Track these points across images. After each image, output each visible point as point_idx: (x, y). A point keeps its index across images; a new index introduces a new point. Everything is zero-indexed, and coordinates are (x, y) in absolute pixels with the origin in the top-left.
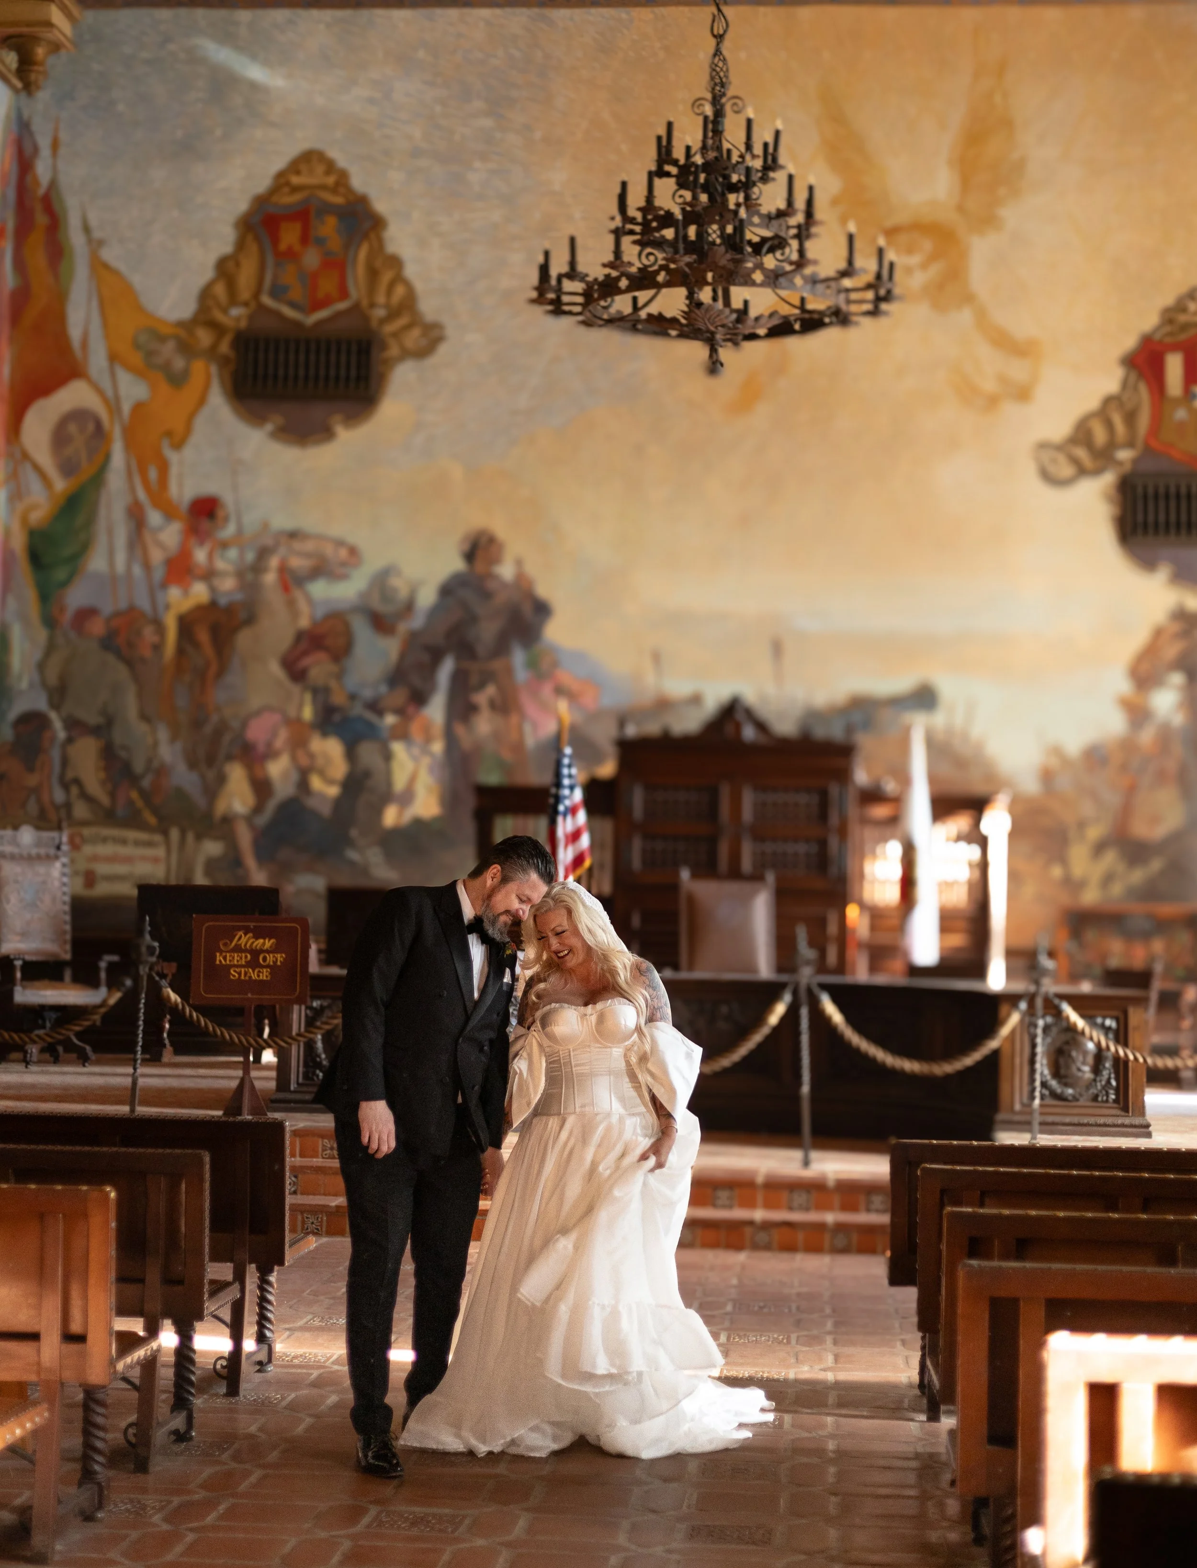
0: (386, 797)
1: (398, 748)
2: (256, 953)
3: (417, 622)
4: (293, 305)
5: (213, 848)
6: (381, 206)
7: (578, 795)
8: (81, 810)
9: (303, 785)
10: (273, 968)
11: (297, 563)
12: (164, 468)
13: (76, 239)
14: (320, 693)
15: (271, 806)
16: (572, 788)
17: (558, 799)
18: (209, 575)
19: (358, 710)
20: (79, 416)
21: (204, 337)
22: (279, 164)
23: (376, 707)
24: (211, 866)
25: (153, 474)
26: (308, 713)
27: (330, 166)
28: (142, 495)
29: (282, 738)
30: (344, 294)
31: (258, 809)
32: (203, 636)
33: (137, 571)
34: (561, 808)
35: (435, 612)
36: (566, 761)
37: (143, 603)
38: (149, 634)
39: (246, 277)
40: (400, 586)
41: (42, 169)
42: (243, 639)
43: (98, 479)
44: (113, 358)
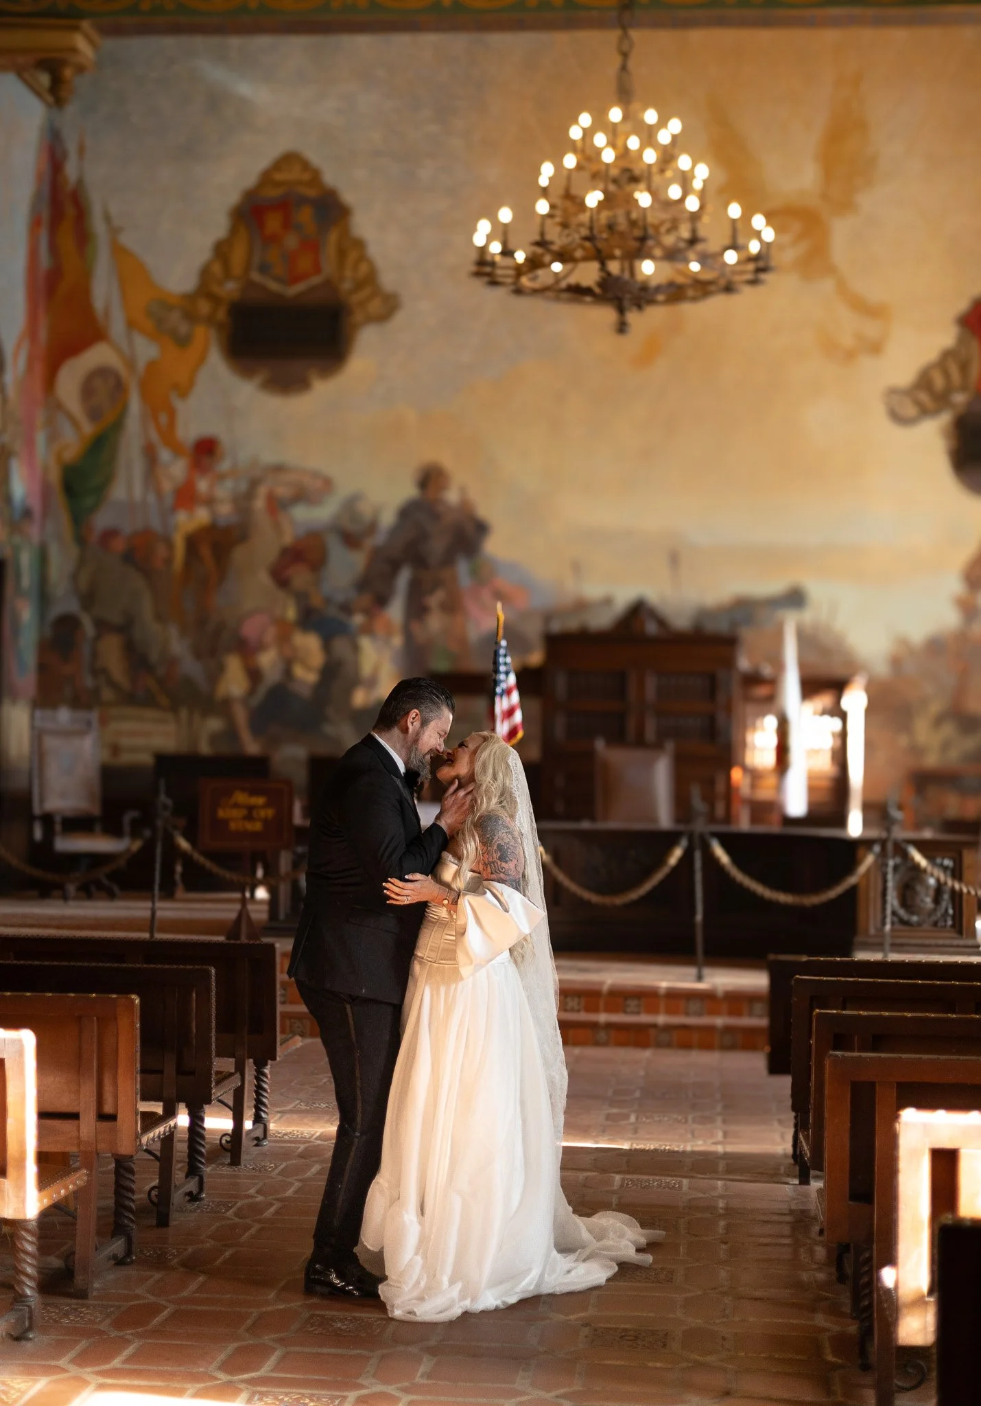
0: (355, 681)
1: (366, 643)
2: (250, 809)
3: (379, 539)
4: (278, 279)
5: (214, 724)
6: (348, 197)
7: (512, 679)
8: (107, 694)
9: (288, 672)
10: (266, 822)
11: (283, 491)
12: (172, 414)
13: (98, 226)
14: (302, 598)
15: (262, 690)
16: (507, 673)
17: (496, 683)
18: (210, 502)
19: (332, 612)
20: (102, 372)
21: (204, 307)
22: (263, 163)
23: (347, 609)
24: (214, 739)
25: (163, 419)
26: (291, 613)
27: (306, 165)
28: (154, 436)
29: (270, 634)
30: (317, 269)
31: (252, 691)
32: (206, 551)
33: (152, 499)
34: (498, 690)
35: (395, 531)
36: (502, 652)
37: (156, 523)
38: (161, 551)
39: (238, 256)
40: (365, 509)
41: (71, 170)
42: (239, 555)
43: (118, 425)
44: (131, 325)
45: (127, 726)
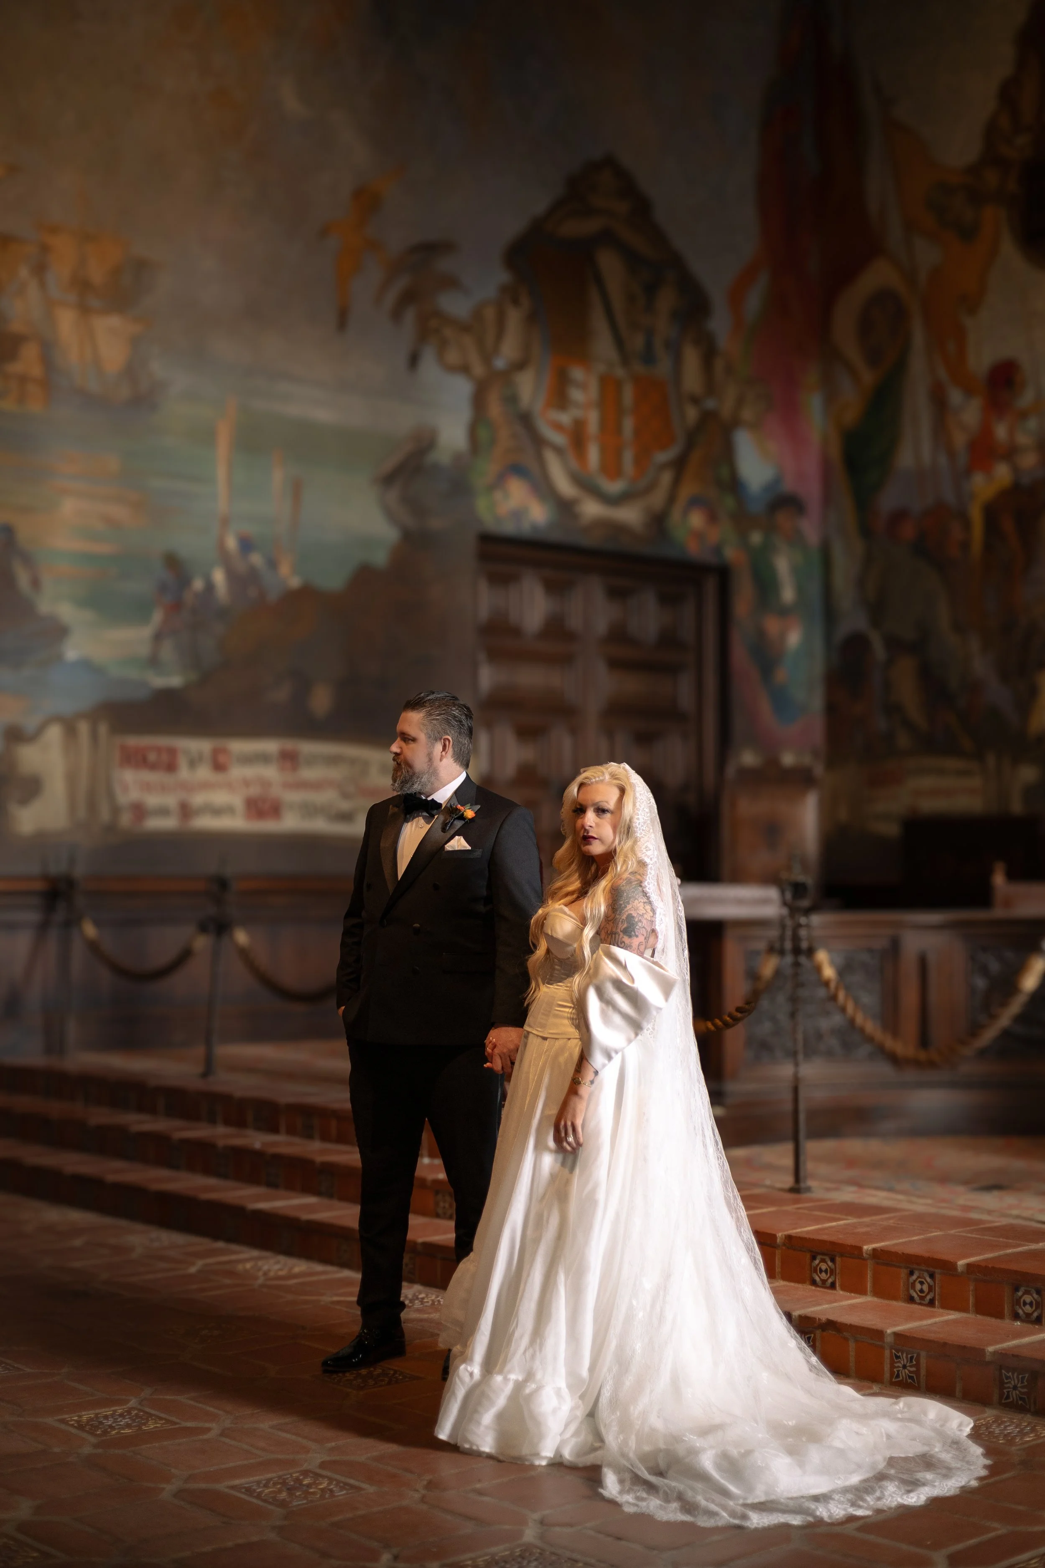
5: (1028, 774)
12: (962, 338)
18: (1010, 453)
20: (880, 297)
21: (992, 178)
24: (1029, 793)
25: (952, 346)
28: (943, 373)
32: (1008, 525)
33: (943, 460)
37: (949, 494)
38: (956, 530)
39: (1029, 100)
41: (836, 40)
43: (901, 366)
44: (908, 225)
45: (927, 782)
